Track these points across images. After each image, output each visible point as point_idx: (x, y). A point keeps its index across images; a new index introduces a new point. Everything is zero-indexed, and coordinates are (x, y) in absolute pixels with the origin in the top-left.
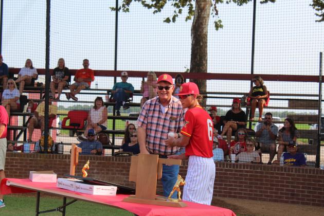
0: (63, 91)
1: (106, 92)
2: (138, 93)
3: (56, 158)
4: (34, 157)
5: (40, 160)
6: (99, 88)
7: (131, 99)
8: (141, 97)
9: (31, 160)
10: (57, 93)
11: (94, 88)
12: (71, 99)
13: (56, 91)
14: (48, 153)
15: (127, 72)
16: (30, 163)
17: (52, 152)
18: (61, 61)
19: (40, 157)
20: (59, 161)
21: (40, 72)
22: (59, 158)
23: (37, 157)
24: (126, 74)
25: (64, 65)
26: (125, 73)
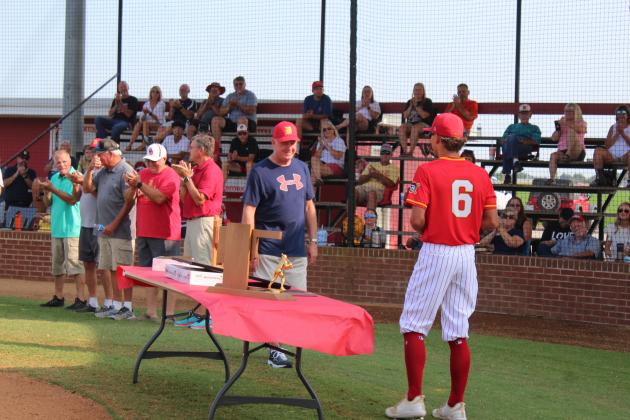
0: (420, 141)
1: (495, 142)
2: (548, 142)
3: (366, 255)
4: (330, 253)
5: (341, 258)
6: (483, 135)
7: (534, 153)
8: (555, 150)
9: (326, 258)
10: (409, 144)
11: (475, 135)
12: (429, 156)
13: (409, 141)
14: (355, 246)
15: (530, 104)
16: (324, 263)
17: (362, 245)
18: (419, 89)
19: (340, 253)
20: (371, 260)
21: (388, 108)
22: (371, 255)
23: (335, 253)
24: (528, 108)
25: (424, 95)
26: (524, 107)
